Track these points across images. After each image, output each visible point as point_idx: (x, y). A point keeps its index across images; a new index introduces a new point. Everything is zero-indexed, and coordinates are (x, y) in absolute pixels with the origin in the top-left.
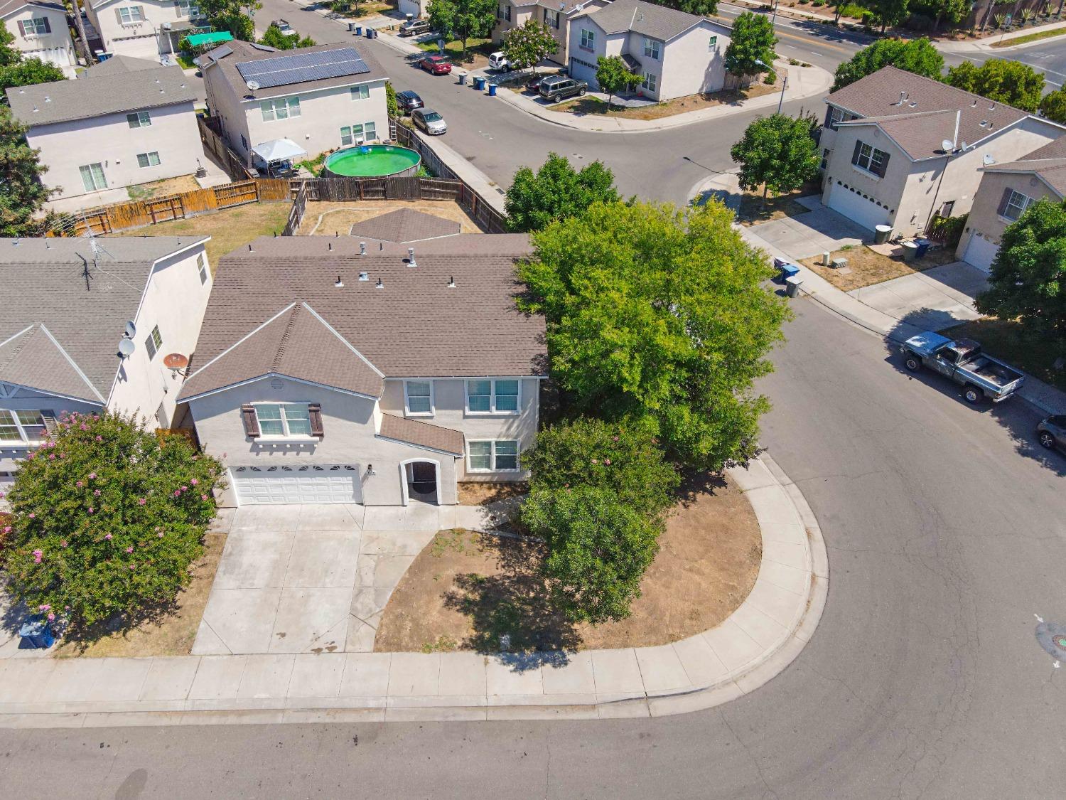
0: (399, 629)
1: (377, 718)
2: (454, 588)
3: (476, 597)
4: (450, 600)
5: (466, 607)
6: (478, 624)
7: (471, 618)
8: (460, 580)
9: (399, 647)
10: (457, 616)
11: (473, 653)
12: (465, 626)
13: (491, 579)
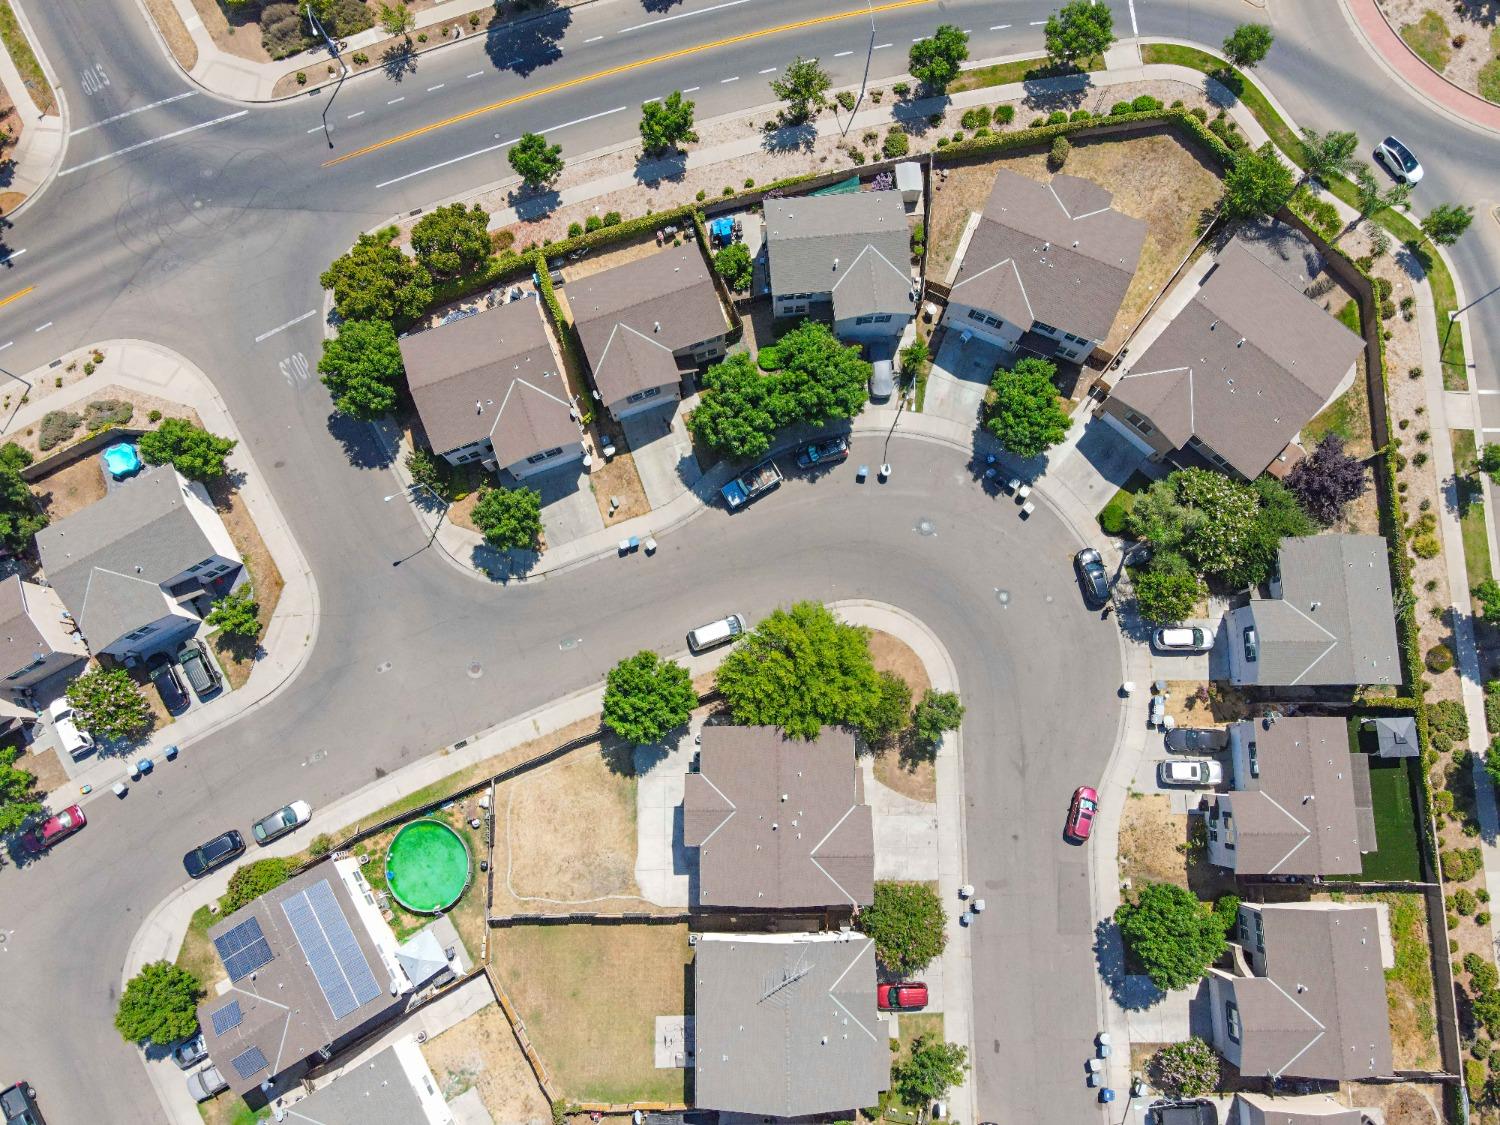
0: (925, 793)
1: (963, 799)
2: (906, 771)
3: (910, 761)
4: (911, 772)
5: (915, 765)
6: (923, 758)
7: (921, 763)
8: (902, 768)
9: (934, 792)
10: (919, 769)
11: (936, 762)
12: (924, 765)
13: (901, 754)
